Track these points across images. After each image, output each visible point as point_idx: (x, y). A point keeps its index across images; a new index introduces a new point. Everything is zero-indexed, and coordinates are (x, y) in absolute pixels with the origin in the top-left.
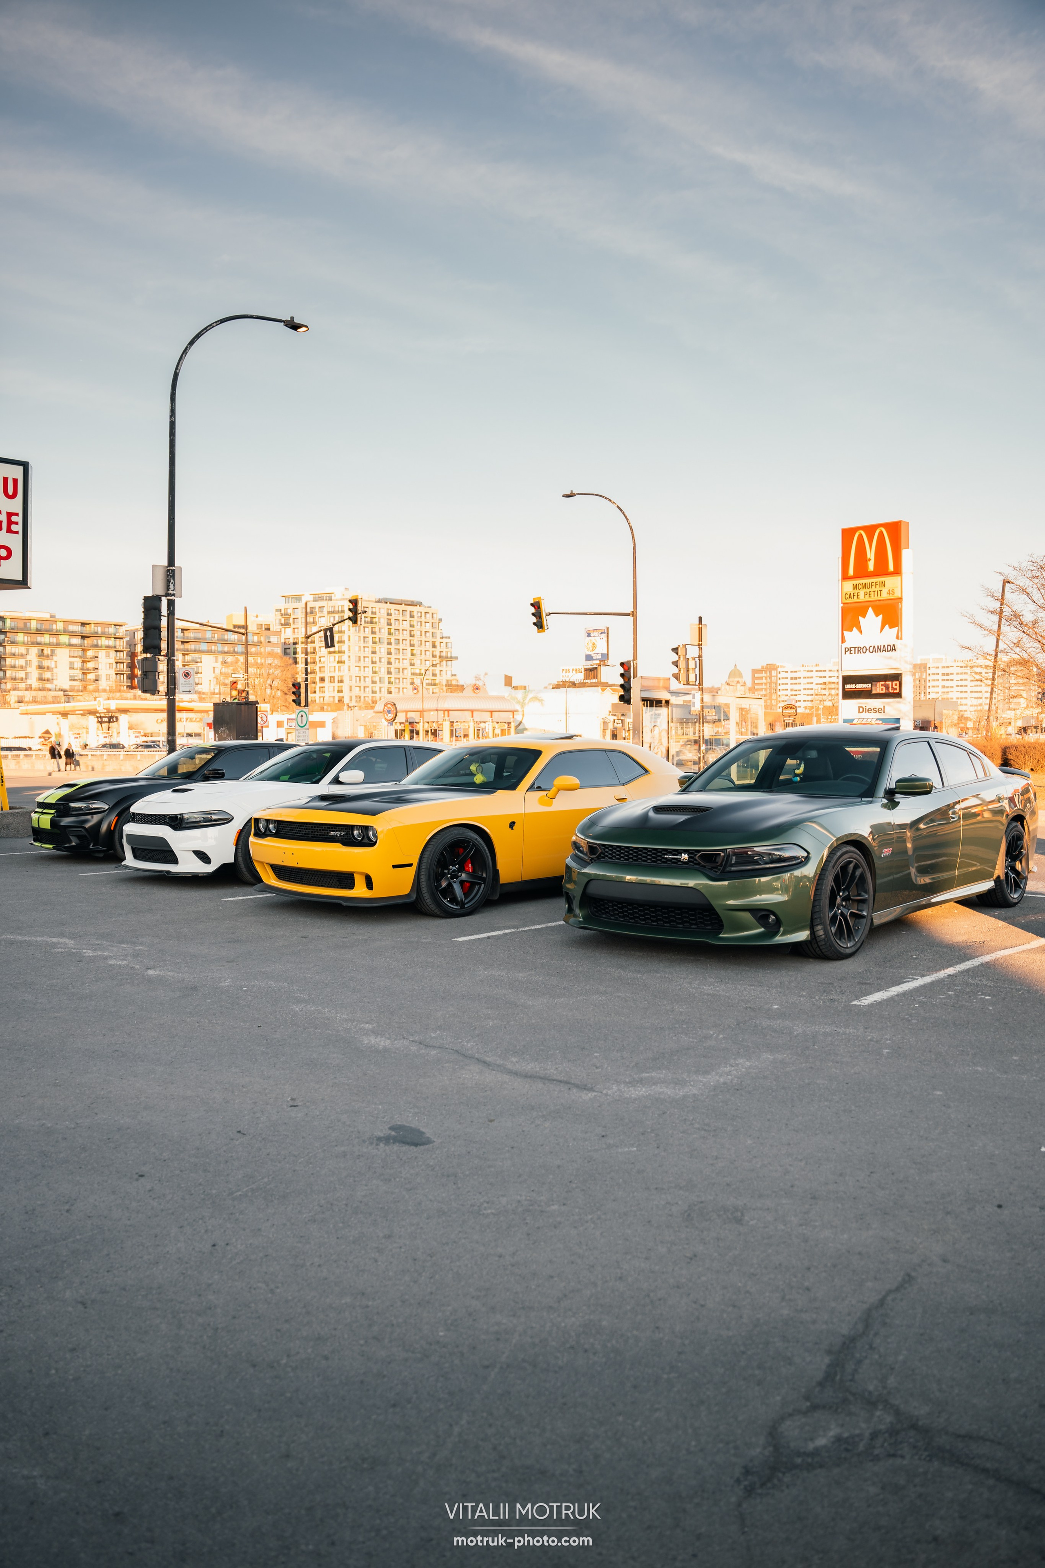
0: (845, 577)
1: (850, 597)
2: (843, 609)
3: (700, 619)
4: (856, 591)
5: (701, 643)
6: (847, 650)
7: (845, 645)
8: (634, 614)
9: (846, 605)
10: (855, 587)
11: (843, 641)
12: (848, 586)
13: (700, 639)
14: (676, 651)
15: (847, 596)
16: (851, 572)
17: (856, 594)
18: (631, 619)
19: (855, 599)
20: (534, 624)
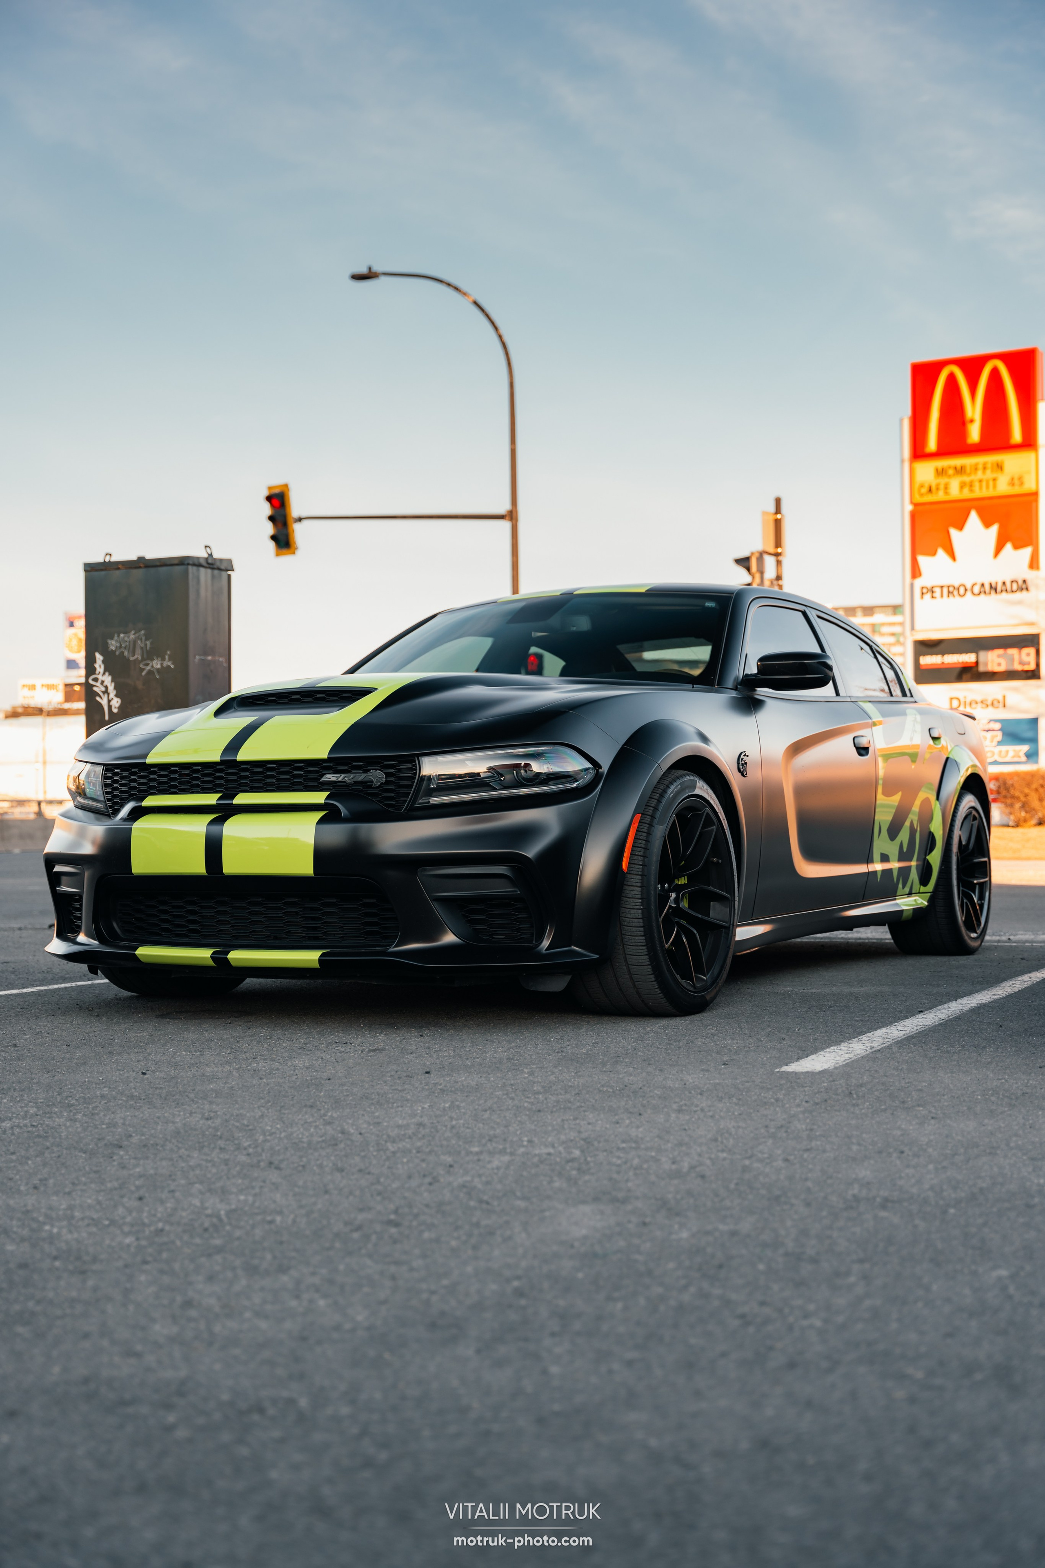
0: (918, 453)
1: (930, 490)
2: (913, 516)
3: (778, 501)
4: (943, 481)
5: (779, 550)
6: (925, 591)
7: (919, 583)
8: (511, 516)
9: (920, 508)
10: (941, 472)
11: (916, 572)
12: (926, 471)
13: (778, 543)
14: (746, 564)
15: (924, 490)
16: (932, 444)
17: (942, 487)
18: (506, 525)
19: (940, 496)
20: (273, 538)
